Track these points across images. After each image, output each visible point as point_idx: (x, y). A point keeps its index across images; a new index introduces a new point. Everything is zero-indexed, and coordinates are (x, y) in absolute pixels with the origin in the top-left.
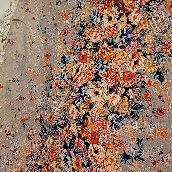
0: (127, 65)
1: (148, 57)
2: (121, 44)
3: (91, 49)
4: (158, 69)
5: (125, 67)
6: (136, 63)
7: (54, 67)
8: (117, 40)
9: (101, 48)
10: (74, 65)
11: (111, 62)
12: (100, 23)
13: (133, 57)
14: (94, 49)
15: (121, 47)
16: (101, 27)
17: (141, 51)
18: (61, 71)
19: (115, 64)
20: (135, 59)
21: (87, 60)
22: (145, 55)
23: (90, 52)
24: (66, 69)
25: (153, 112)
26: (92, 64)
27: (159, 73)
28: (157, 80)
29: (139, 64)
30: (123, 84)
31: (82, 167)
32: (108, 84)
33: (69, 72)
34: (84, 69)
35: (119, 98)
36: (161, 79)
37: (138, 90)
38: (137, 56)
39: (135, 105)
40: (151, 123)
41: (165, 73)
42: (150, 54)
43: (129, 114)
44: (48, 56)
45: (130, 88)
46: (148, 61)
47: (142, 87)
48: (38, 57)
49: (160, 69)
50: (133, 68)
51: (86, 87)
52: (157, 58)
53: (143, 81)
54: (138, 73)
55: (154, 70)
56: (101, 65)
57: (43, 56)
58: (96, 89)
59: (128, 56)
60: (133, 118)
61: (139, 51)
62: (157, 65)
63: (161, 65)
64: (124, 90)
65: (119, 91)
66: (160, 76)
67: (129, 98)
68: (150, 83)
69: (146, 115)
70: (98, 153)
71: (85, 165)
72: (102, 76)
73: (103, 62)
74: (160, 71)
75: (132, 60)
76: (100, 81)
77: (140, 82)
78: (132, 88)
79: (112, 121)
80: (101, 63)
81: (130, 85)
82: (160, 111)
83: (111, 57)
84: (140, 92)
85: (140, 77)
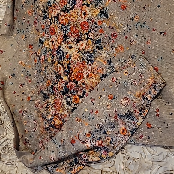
0: (80, 18)
1: (91, 6)
2: (71, 7)
3: (55, 22)
4: (101, 11)
5: (79, 20)
6: (85, 14)
7: (38, 51)
8: (68, 5)
9: (60, 17)
10: (49, 40)
11: (70, 22)
12: (53, 2)
13: (82, 11)
14: (56, 21)
15: (72, 9)
16: (56, 5)
17: (84, 4)
18: (42, 50)
19: (73, 22)
20: (84, 12)
21: (55, 31)
22: (88, 6)
23: (55, 24)
24: (44, 47)
25: (110, 39)
26: (59, 32)
27: (102, 12)
28: (104, 18)
29: (87, 14)
30: (83, 32)
31: (80, 99)
32: (74, 38)
33: (47, 47)
34: (56, 38)
35: (85, 42)
36: (106, 16)
37: (94, 31)
38: (84, 9)
39: (96, 41)
40: (112, 46)
41: (106, 11)
42: (91, 3)
43: (95, 49)
44: (31, 47)
45: (89, 32)
46: (92, 8)
47: (96, 27)
48: (24, 51)
49: (102, 10)
50: (84, 18)
51: (61, 48)
52: (97, 4)
53: (95, 23)
54: (89, 19)
55: (98, 12)
56: (65, 29)
57: (27, 49)
58: (69, 45)
59: (78, 12)
60: (99, 50)
61: (83, 5)
62: (99, 8)
63: (101, 7)
64: (86, 36)
65: (83, 38)
66: (105, 14)
67: (91, 39)
68: (100, 22)
69: (106, 43)
70: (85, 84)
71: (82, 96)
72: (68, 35)
73: (65, 26)
74: (102, 11)
75: (81, 13)
76: (68, 38)
77: (93, 25)
78: (90, 32)
79: (87, 59)
80: (64, 27)
81: (88, 30)
82: (114, 36)
83: (68, 19)
84: (96, 31)
85: (91, 21)
